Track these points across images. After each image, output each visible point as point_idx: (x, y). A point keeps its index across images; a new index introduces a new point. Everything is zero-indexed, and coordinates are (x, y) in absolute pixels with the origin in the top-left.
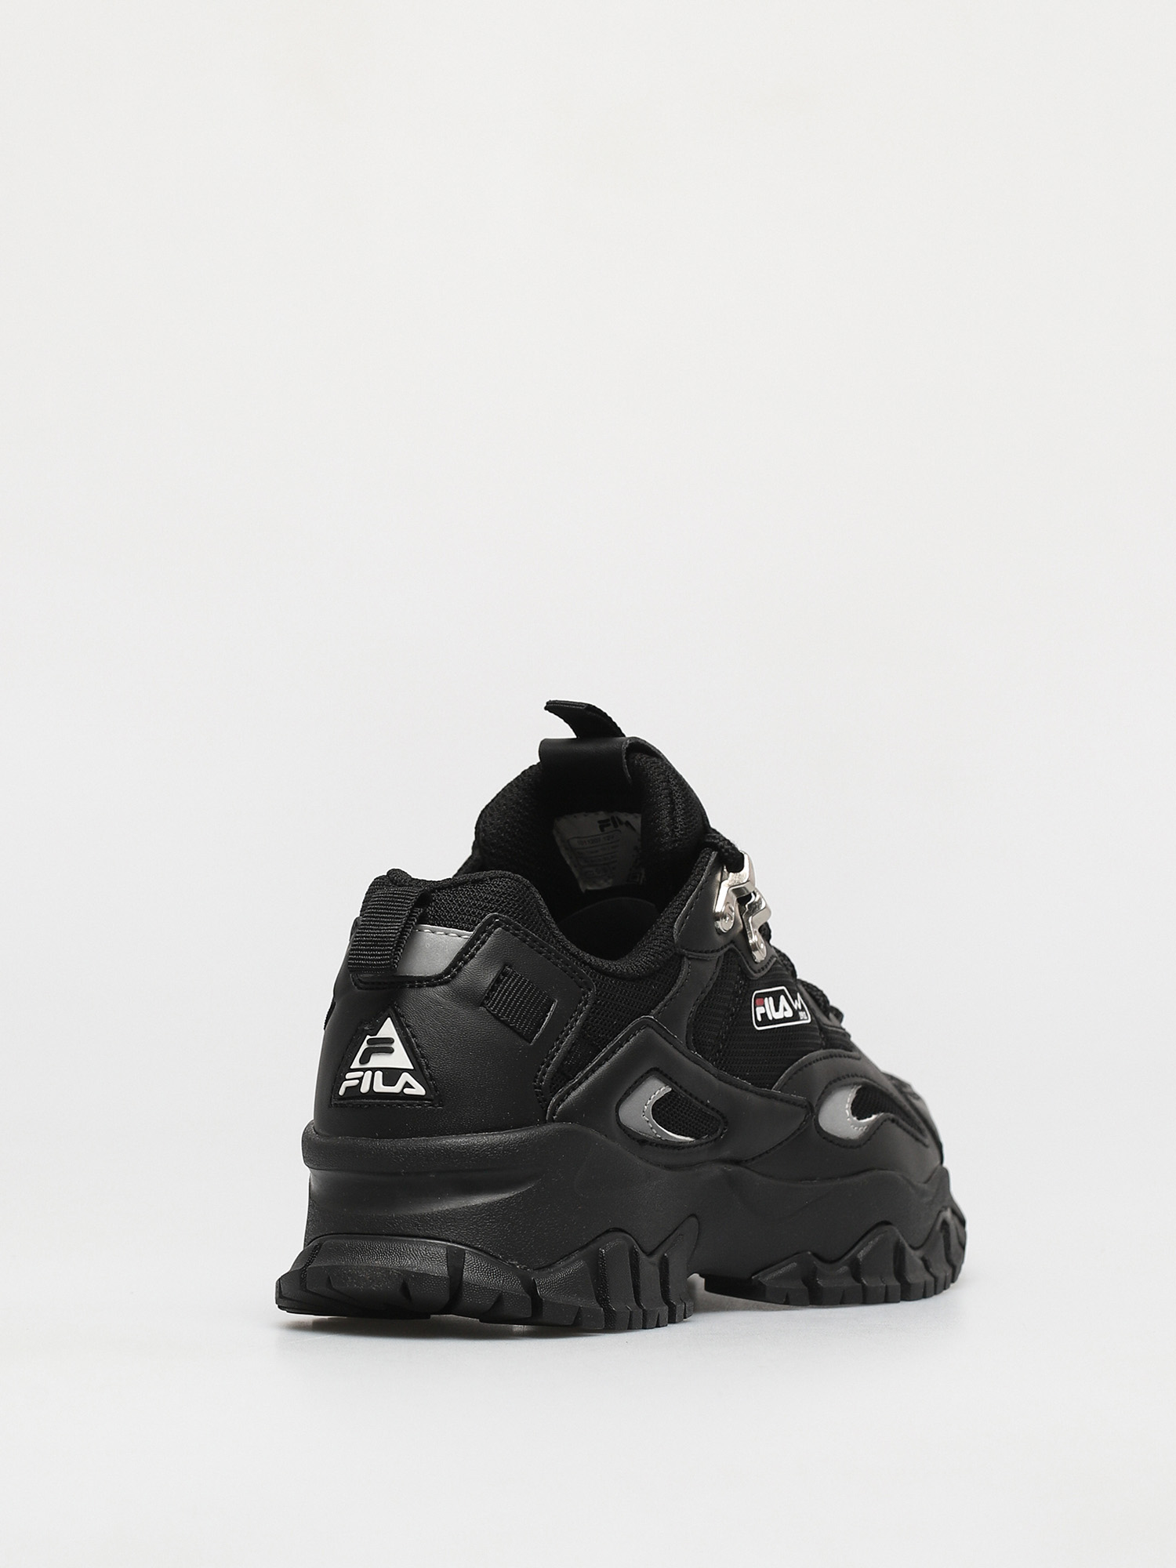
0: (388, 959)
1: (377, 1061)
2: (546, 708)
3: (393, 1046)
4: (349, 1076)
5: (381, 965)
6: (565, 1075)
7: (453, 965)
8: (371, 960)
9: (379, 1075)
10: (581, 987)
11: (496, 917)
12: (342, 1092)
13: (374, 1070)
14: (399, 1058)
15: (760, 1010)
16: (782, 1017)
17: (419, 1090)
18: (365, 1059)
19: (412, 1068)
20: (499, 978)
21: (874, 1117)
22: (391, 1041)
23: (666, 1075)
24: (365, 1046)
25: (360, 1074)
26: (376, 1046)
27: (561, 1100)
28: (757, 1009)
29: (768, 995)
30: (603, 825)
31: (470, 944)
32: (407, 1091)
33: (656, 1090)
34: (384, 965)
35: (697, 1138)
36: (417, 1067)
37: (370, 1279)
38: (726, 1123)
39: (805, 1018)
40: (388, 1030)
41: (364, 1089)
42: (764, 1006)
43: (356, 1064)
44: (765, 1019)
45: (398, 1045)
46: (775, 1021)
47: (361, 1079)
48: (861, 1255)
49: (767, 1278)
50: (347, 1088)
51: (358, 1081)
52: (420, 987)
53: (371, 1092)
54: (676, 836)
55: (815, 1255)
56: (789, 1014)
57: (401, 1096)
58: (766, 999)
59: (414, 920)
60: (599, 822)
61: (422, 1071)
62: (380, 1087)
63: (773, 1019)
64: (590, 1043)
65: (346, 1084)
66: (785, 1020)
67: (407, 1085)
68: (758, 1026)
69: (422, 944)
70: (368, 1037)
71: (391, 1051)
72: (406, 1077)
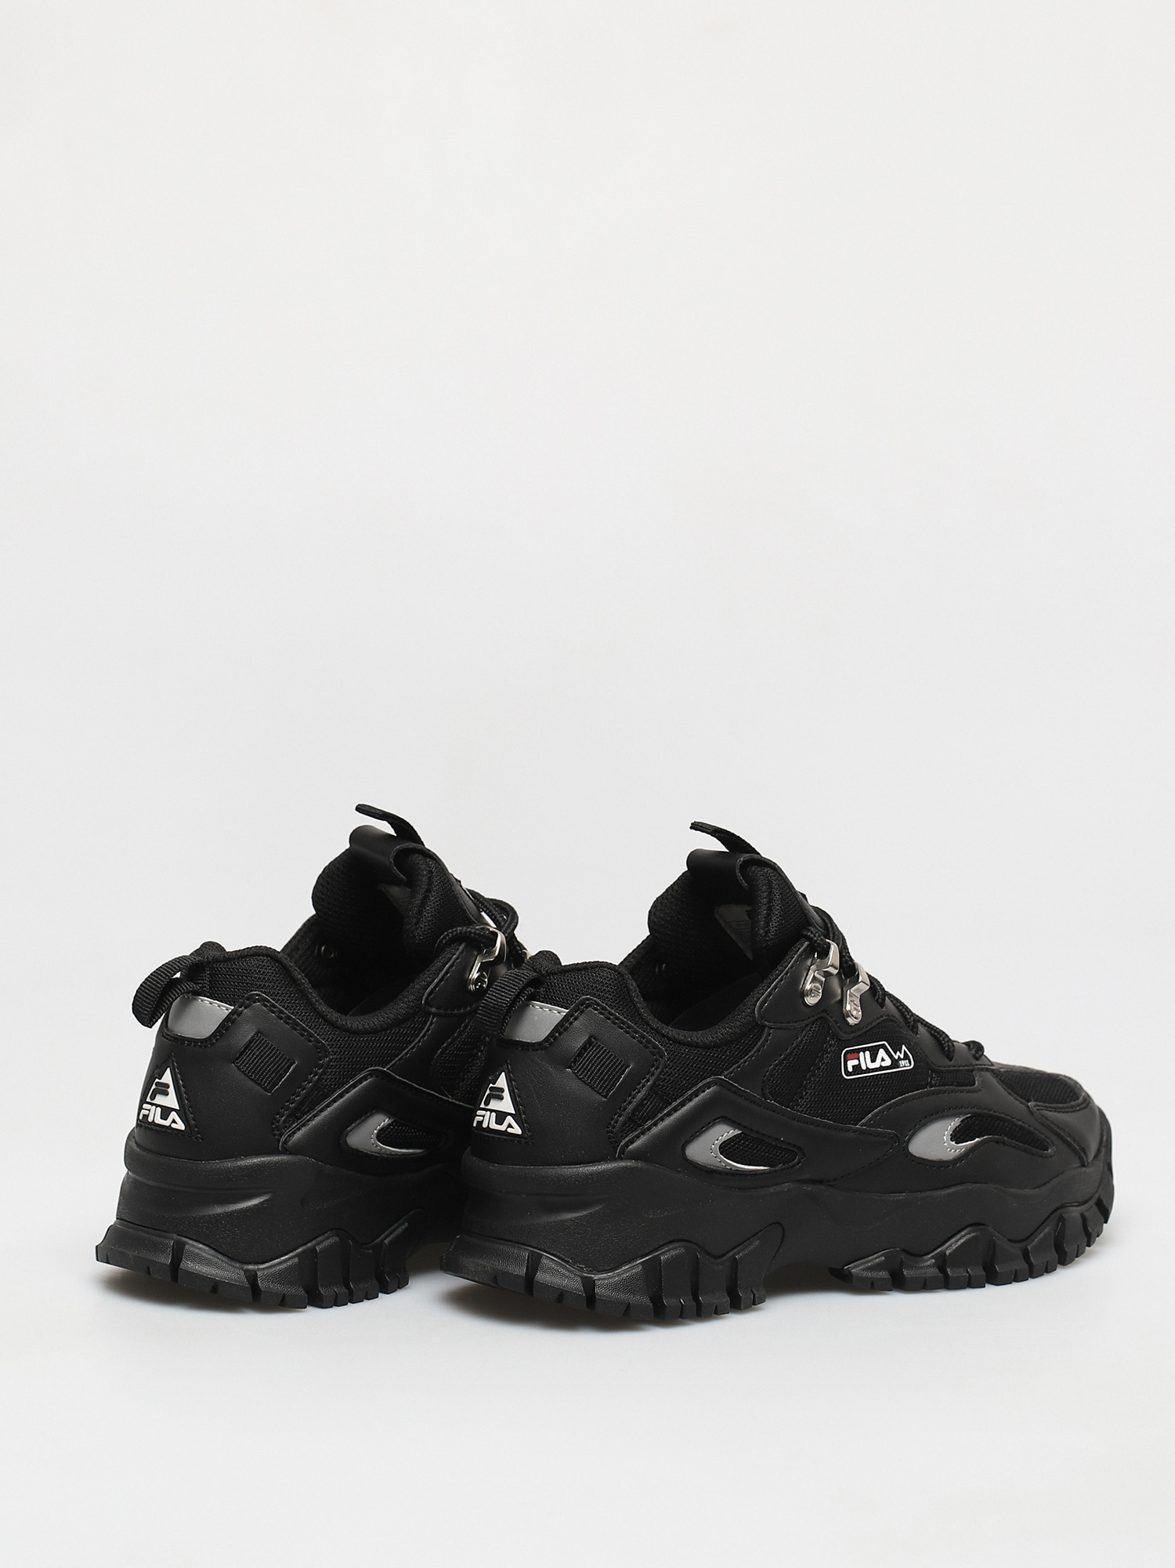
1: (494, 1104)
2: (691, 828)
3: (504, 1094)
4: (478, 1114)
6: (636, 1122)
7: (551, 1035)
9: (494, 1115)
10: (654, 1055)
11: (588, 999)
12: (475, 1125)
13: (492, 1111)
14: (506, 1105)
15: (851, 1064)
16: (879, 1066)
17: (517, 1130)
18: (487, 1103)
19: (514, 1112)
20: (585, 1046)
21: (977, 1139)
23: (734, 1122)
24: (488, 1092)
25: (484, 1112)
26: (494, 1093)
27: (632, 1142)
28: (849, 1062)
29: (864, 1050)
31: (566, 1019)
32: (510, 1130)
33: (724, 1133)
35: (771, 1167)
36: (518, 1113)
38: (804, 1154)
39: (906, 1065)
40: (502, 1082)
41: (485, 1125)
42: (858, 1059)
43: (482, 1106)
44: (857, 1069)
45: (507, 1094)
46: (868, 1070)
47: (484, 1116)
48: (948, 1252)
49: (856, 1269)
51: (482, 1118)
52: (528, 1050)
53: (489, 1127)
54: (768, 937)
55: (904, 1251)
56: (888, 1062)
57: (506, 1133)
58: (861, 1054)
60: (747, 911)
61: (521, 1116)
62: (494, 1124)
63: (867, 1068)
64: (663, 1098)
66: (881, 1068)
67: (510, 1125)
68: (847, 1076)
69: (531, 1017)
70: (490, 1086)
71: (501, 1098)
72: (510, 1119)
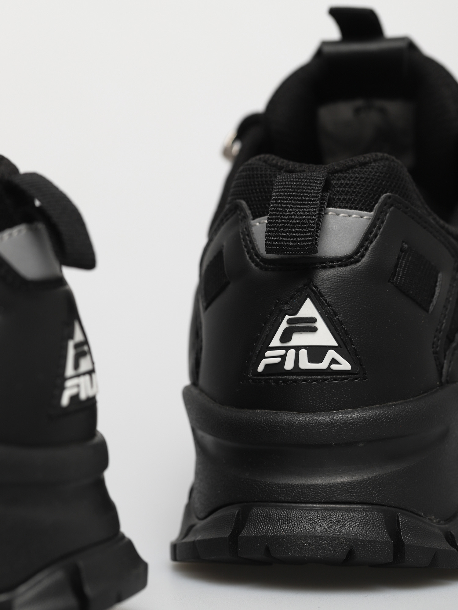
0: (310, 241)
1: (298, 339)
3: (317, 325)
4: (268, 353)
5: (304, 246)
8: (300, 242)
9: (303, 353)
12: (261, 368)
13: (297, 348)
14: (323, 336)
17: (345, 365)
18: (286, 337)
19: (336, 344)
22: (314, 320)
24: (284, 325)
25: (282, 352)
26: (298, 325)
30: (357, 111)
32: (334, 367)
34: (308, 245)
36: (342, 344)
37: (316, 548)
40: (308, 310)
41: (289, 365)
43: (276, 342)
45: (320, 324)
47: (284, 357)
50: (267, 366)
51: (279, 359)
53: (297, 370)
57: (328, 372)
59: (324, 203)
62: (305, 364)
65: (264, 362)
67: (334, 361)
69: (330, 226)
70: (287, 317)
71: (313, 330)
72: (331, 354)
